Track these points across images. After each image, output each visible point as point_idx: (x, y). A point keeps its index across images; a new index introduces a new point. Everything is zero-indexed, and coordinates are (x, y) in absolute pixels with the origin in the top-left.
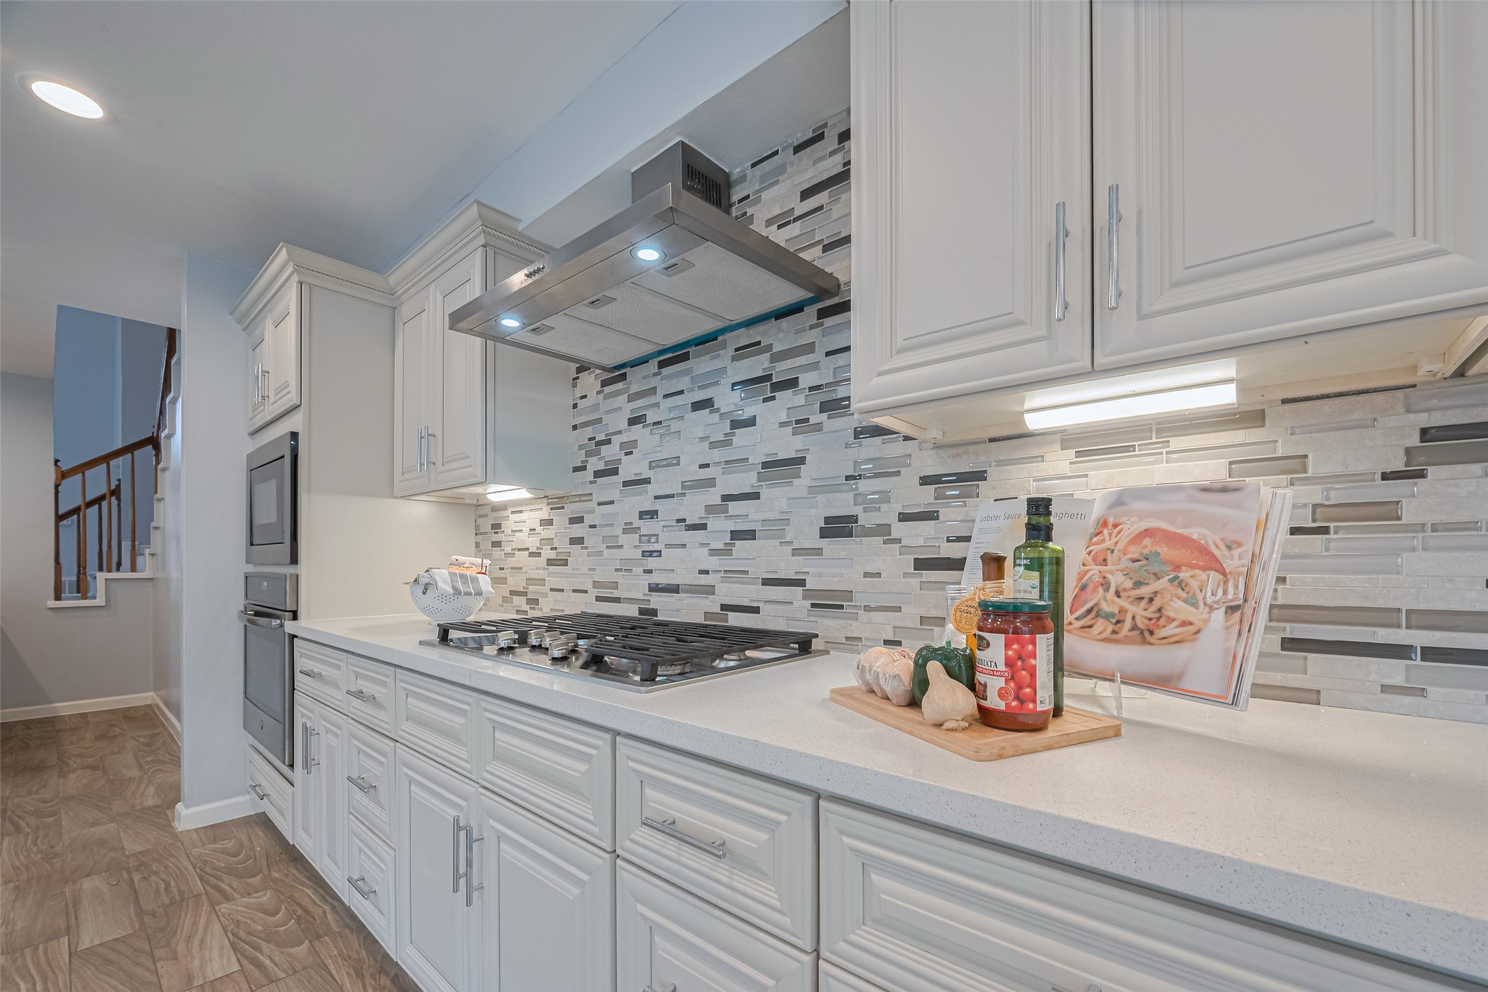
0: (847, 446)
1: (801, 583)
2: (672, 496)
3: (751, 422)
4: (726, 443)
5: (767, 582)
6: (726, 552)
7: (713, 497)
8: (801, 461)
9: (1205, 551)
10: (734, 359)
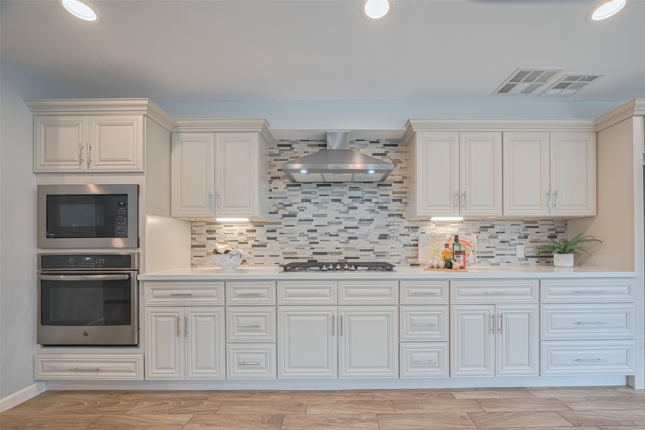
0: (386, 218)
1: (373, 250)
2: (324, 226)
3: (356, 208)
4: (346, 212)
5: (361, 250)
6: (347, 242)
7: (342, 227)
8: (373, 220)
9: (468, 243)
10: (349, 190)
